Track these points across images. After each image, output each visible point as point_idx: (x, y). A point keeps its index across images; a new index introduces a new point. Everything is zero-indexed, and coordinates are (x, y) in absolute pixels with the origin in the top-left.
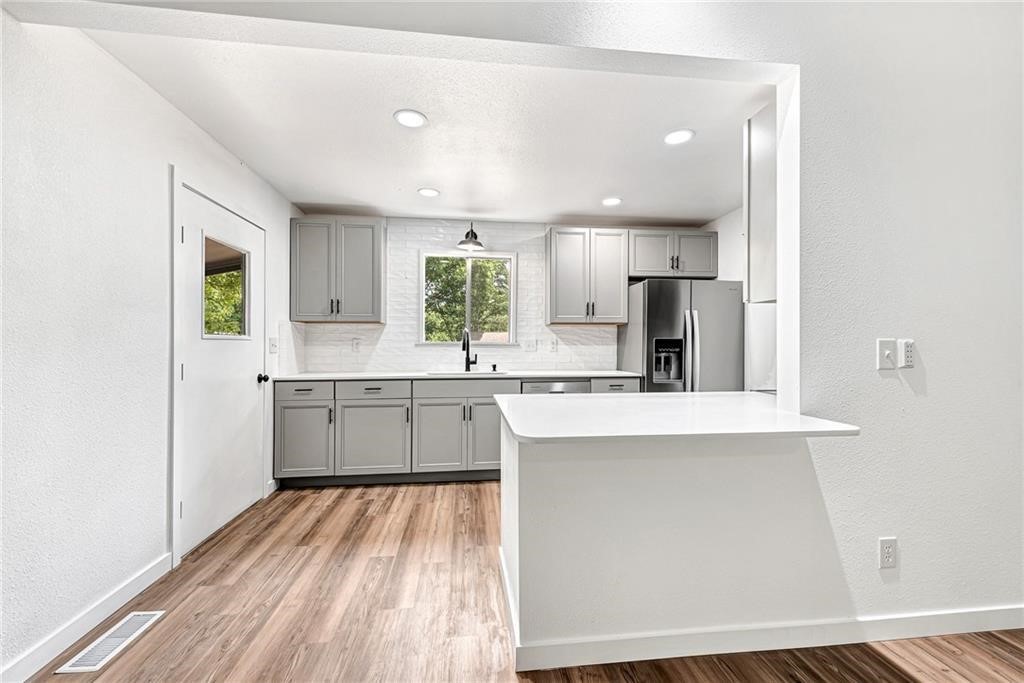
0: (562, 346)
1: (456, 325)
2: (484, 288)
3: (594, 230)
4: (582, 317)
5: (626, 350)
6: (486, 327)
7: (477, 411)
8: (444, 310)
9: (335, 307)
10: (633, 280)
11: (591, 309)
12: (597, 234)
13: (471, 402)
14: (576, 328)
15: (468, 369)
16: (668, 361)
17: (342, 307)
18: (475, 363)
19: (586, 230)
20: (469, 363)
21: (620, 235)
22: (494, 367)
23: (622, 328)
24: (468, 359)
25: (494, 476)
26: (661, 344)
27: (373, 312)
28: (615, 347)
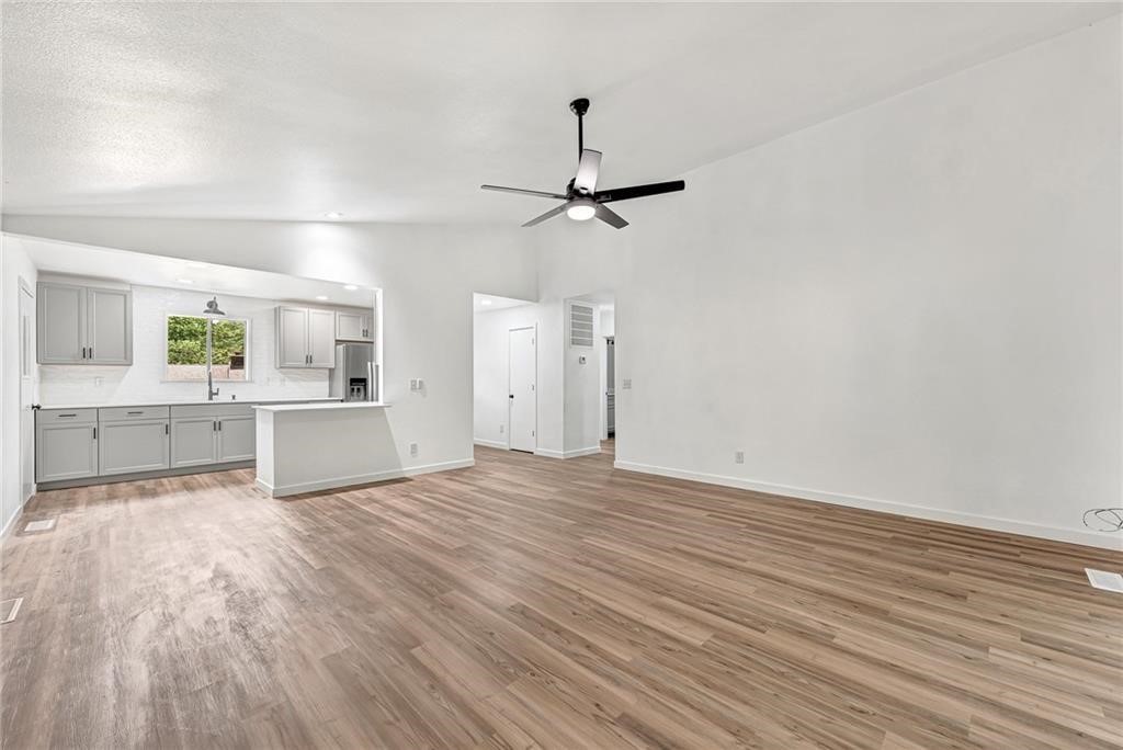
0: (288, 383)
3: (311, 310)
4: (303, 364)
5: (335, 384)
7: (224, 425)
9: (87, 353)
10: (338, 342)
11: (309, 359)
12: (314, 313)
13: (220, 419)
14: (299, 371)
15: (211, 398)
16: (358, 389)
17: (94, 353)
18: (217, 394)
19: (306, 310)
20: (211, 394)
21: (329, 314)
22: (234, 397)
23: (331, 371)
24: (211, 391)
25: (251, 464)
26: (354, 381)
27: (125, 358)
28: (327, 383)
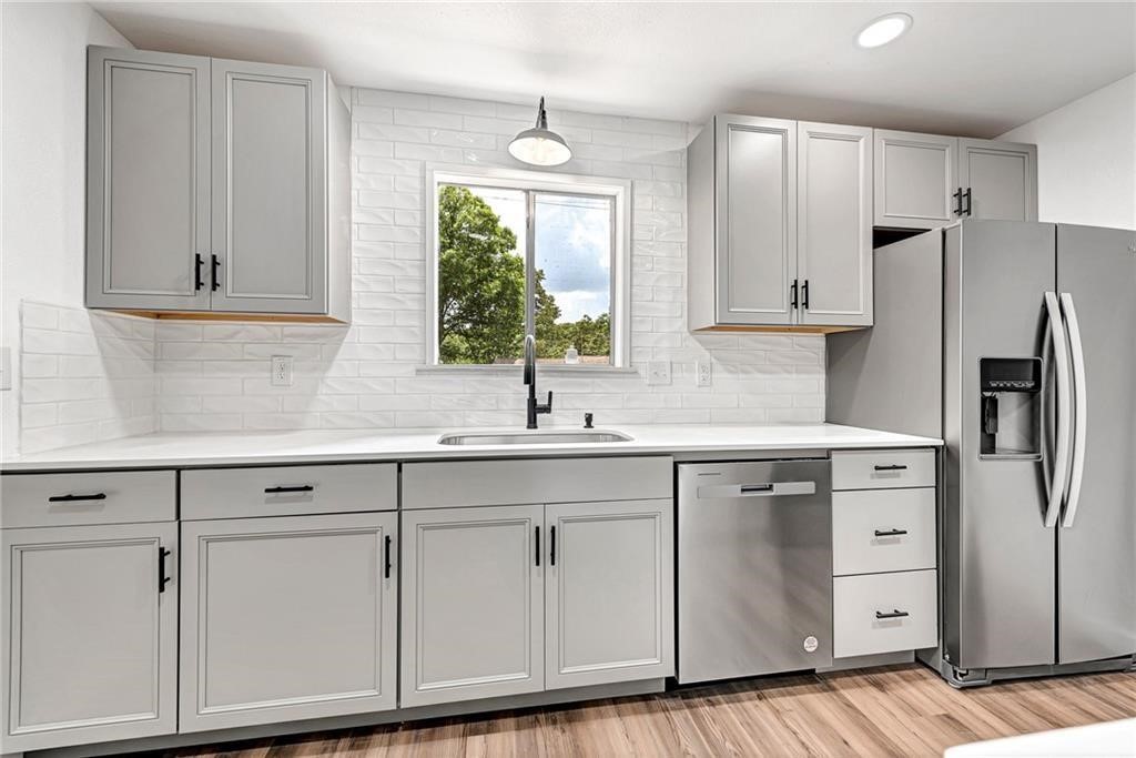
0: (722, 377)
1: (483, 351)
2: (517, 306)
3: (807, 127)
6: (518, 353)
8: (469, 332)
9: (207, 273)
10: (882, 236)
12: (813, 135)
13: (554, 515)
15: (532, 423)
17: (227, 275)
18: (547, 409)
19: (789, 125)
20: (535, 410)
21: (856, 140)
22: (589, 419)
24: (532, 401)
